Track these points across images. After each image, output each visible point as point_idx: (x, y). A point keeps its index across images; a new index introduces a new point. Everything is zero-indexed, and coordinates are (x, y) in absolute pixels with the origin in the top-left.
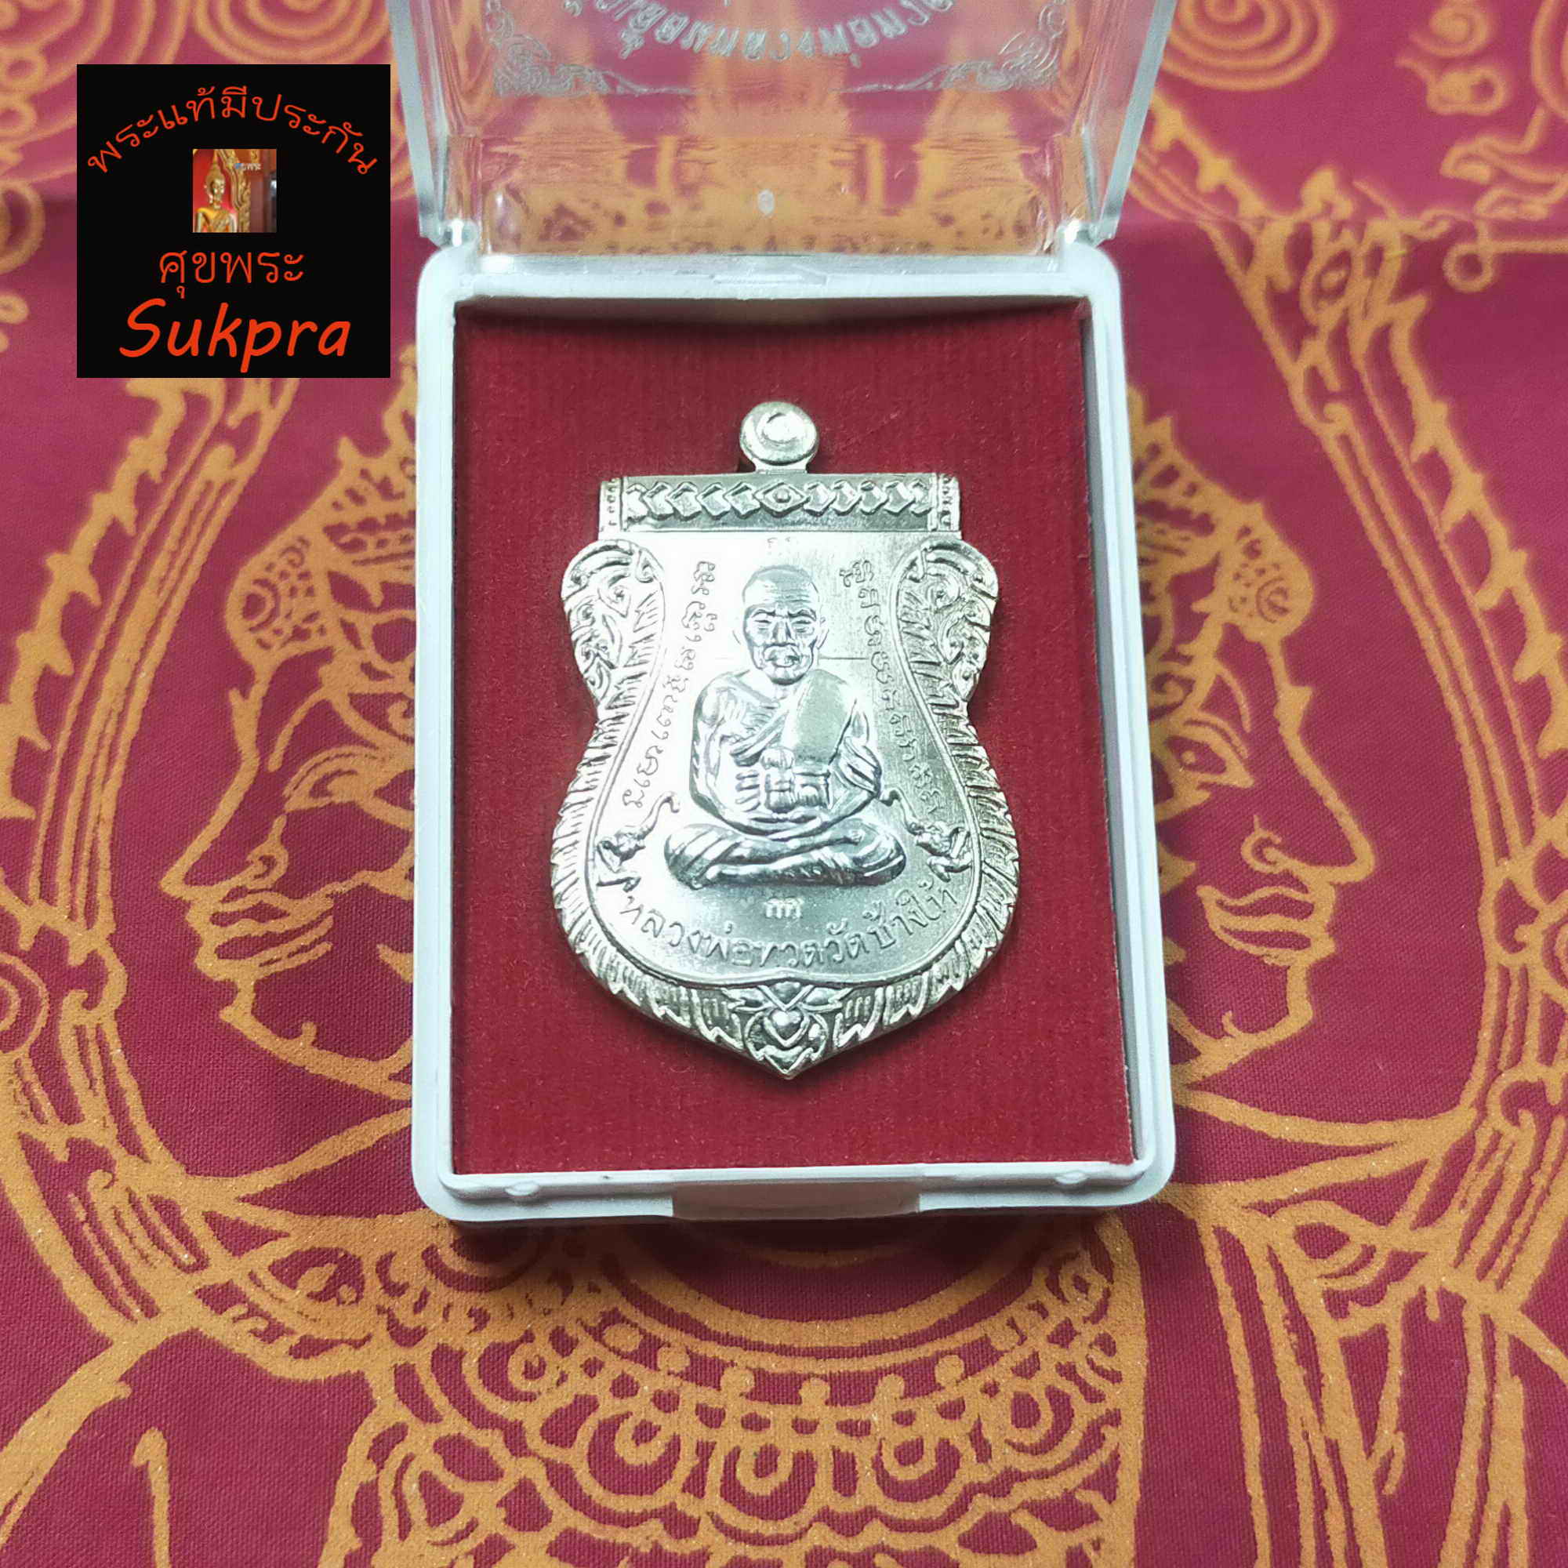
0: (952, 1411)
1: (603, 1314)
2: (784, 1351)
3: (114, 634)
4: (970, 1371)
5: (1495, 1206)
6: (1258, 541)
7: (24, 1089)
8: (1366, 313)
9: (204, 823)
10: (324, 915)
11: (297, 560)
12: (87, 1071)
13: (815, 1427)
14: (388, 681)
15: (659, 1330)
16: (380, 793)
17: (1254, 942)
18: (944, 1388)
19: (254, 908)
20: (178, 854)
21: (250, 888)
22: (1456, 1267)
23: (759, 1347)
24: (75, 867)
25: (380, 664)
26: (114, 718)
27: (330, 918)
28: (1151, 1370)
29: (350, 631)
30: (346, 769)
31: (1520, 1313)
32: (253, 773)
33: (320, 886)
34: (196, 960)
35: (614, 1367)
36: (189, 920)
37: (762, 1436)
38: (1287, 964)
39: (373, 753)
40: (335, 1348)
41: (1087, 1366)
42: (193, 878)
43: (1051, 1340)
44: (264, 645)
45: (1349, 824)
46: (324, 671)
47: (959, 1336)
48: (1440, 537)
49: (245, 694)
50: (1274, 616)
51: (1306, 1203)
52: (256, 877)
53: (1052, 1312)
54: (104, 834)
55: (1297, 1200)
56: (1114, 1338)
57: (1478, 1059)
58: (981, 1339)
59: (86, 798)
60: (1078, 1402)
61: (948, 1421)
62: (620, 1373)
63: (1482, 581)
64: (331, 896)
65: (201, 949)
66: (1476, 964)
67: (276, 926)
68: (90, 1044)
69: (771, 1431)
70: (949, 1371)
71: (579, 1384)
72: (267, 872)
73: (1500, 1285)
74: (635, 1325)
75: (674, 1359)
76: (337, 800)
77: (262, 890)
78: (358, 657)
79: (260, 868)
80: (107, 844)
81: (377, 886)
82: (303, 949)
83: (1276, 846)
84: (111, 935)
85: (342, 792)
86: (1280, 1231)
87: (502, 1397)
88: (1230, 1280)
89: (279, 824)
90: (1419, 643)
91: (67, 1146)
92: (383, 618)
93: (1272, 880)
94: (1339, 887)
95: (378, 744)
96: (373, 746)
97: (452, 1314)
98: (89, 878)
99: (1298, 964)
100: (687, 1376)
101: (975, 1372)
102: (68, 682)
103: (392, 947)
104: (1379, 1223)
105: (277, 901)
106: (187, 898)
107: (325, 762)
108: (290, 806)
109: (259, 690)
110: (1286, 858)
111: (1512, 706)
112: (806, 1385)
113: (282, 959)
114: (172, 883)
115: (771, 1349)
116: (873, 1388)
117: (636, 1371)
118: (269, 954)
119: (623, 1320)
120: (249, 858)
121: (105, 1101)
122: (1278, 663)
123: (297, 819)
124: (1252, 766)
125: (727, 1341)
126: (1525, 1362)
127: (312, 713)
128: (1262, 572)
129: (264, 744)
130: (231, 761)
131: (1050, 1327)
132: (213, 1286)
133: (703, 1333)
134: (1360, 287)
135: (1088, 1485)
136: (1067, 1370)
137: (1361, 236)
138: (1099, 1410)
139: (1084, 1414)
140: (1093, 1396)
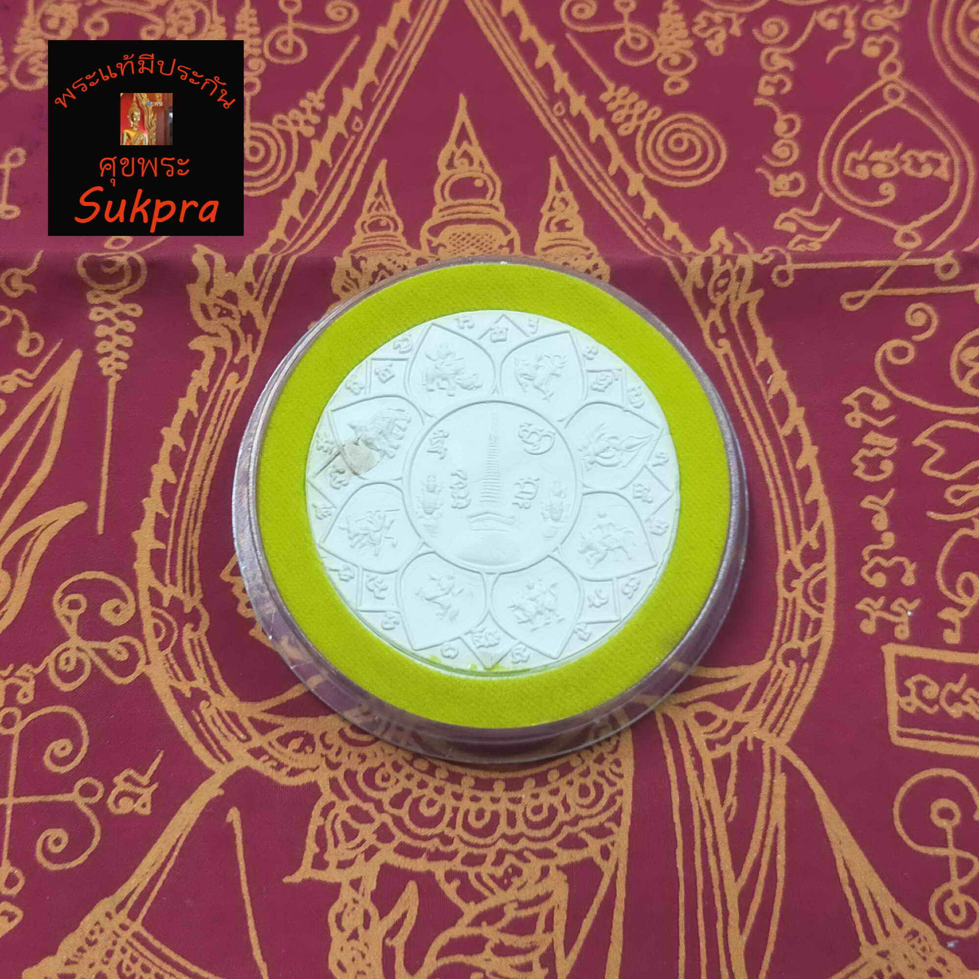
0: (554, 792)
3: (192, 463)
4: (562, 775)
5: (778, 701)
7: (171, 666)
8: (737, 298)
12: (196, 658)
15: (436, 762)
18: (551, 783)
22: (760, 728)
23: (477, 767)
24: (184, 569)
26: (195, 502)
28: (635, 772)
31: (786, 746)
34: (239, 609)
35: (418, 777)
36: (234, 592)
37: (478, 803)
40: (305, 772)
41: (610, 772)
42: (234, 573)
43: (595, 762)
47: (558, 761)
48: (767, 402)
51: (699, 703)
53: (595, 751)
54: (195, 554)
55: (696, 701)
56: (621, 760)
57: (773, 639)
58: (566, 762)
59: (186, 539)
60: (605, 786)
61: (553, 797)
62: (420, 779)
63: (784, 422)
65: (240, 604)
66: (774, 598)
68: (196, 646)
69: (481, 802)
70: (553, 776)
71: (405, 784)
73: (778, 734)
74: (426, 759)
75: (442, 773)
80: (197, 558)
84: (201, 599)
86: (689, 715)
87: (373, 789)
88: (668, 735)
90: (756, 452)
91: (190, 690)
97: (352, 756)
98: (190, 574)
100: (447, 780)
101: (564, 776)
102: (175, 487)
104: (729, 710)
106: (232, 582)
111: (795, 481)
114: (225, 575)
115: (481, 768)
116: (522, 784)
117: (427, 778)
119: (422, 757)
121: (204, 671)
125: (463, 765)
126: (787, 766)
131: (594, 756)
132: (255, 748)
134: (734, 286)
135: (609, 820)
136: (602, 774)
137: (734, 263)
138: (614, 789)
139: (608, 791)
140: (612, 784)
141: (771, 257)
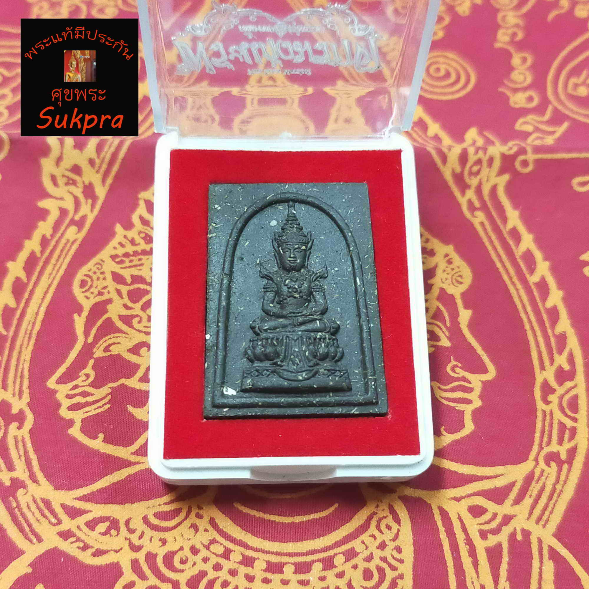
0: (340, 575)
1: (210, 540)
2: (278, 554)
3: (32, 293)
4: (347, 560)
5: (542, 496)
6: (451, 259)
8: (488, 180)
9: (64, 362)
10: (108, 394)
11: (100, 268)
12: (18, 452)
13: (289, 582)
14: (133, 310)
15: (231, 546)
16: (129, 351)
17: (452, 402)
18: (337, 567)
19: (82, 392)
20: (53, 373)
21: (80, 385)
22: (528, 520)
23: (268, 552)
24: (15, 377)
25: (130, 304)
26: (31, 324)
27: (110, 396)
28: (415, 558)
29: (119, 292)
30: (117, 342)
31: (552, 537)
32: (82, 344)
33: (106, 384)
34: (60, 411)
35: (214, 560)
36: (58, 397)
38: (464, 409)
39: (127, 336)
40: (109, 553)
41: (391, 558)
42: (60, 381)
43: (377, 548)
44: (87, 298)
45: (486, 359)
46: (109, 307)
47: (343, 547)
48: (517, 257)
49: (80, 315)
50: (458, 285)
51: (472, 497)
52: (83, 381)
53: (378, 539)
54: (27, 366)
55: (468, 496)
56: (401, 547)
57: (534, 443)
58: (351, 548)
59: (20, 353)
60: (388, 570)
61: (339, 579)
62: (216, 562)
63: (533, 272)
64: (111, 388)
65: (62, 407)
66: (533, 410)
67: (90, 399)
68: (20, 442)
70: (339, 560)
71: (201, 566)
72: (87, 379)
73: (544, 526)
74: (222, 544)
75: (236, 557)
76: (113, 353)
77: (85, 386)
78: (122, 302)
79: (84, 378)
80: (27, 369)
81: (128, 384)
82: (99, 407)
83: (459, 367)
84: (28, 402)
85: (115, 350)
86: (462, 508)
87: (172, 571)
88: (444, 526)
89: (91, 362)
90: (510, 294)
91: (10, 480)
92: (132, 287)
93: (458, 379)
94: (483, 382)
95: (129, 333)
96: (127, 334)
98: (20, 382)
99: (468, 410)
101: (349, 560)
102: (15, 310)
103: (133, 406)
104: (499, 504)
105: (90, 390)
106: (57, 389)
107: (109, 339)
108: (95, 356)
109: (85, 314)
110: (463, 371)
111: (545, 317)
112: (285, 567)
114: (51, 383)
115: (273, 553)
116: (311, 567)
117: (222, 561)
119: (217, 542)
120: (80, 374)
121: (25, 463)
122: (459, 302)
123: (98, 360)
124: (450, 339)
125: (256, 550)
126: (554, 554)
127: (104, 322)
128: (453, 269)
129: (87, 333)
130: (73, 340)
131: (377, 543)
132: (64, 531)
134: (485, 171)
137: (485, 153)
141: (515, 149)
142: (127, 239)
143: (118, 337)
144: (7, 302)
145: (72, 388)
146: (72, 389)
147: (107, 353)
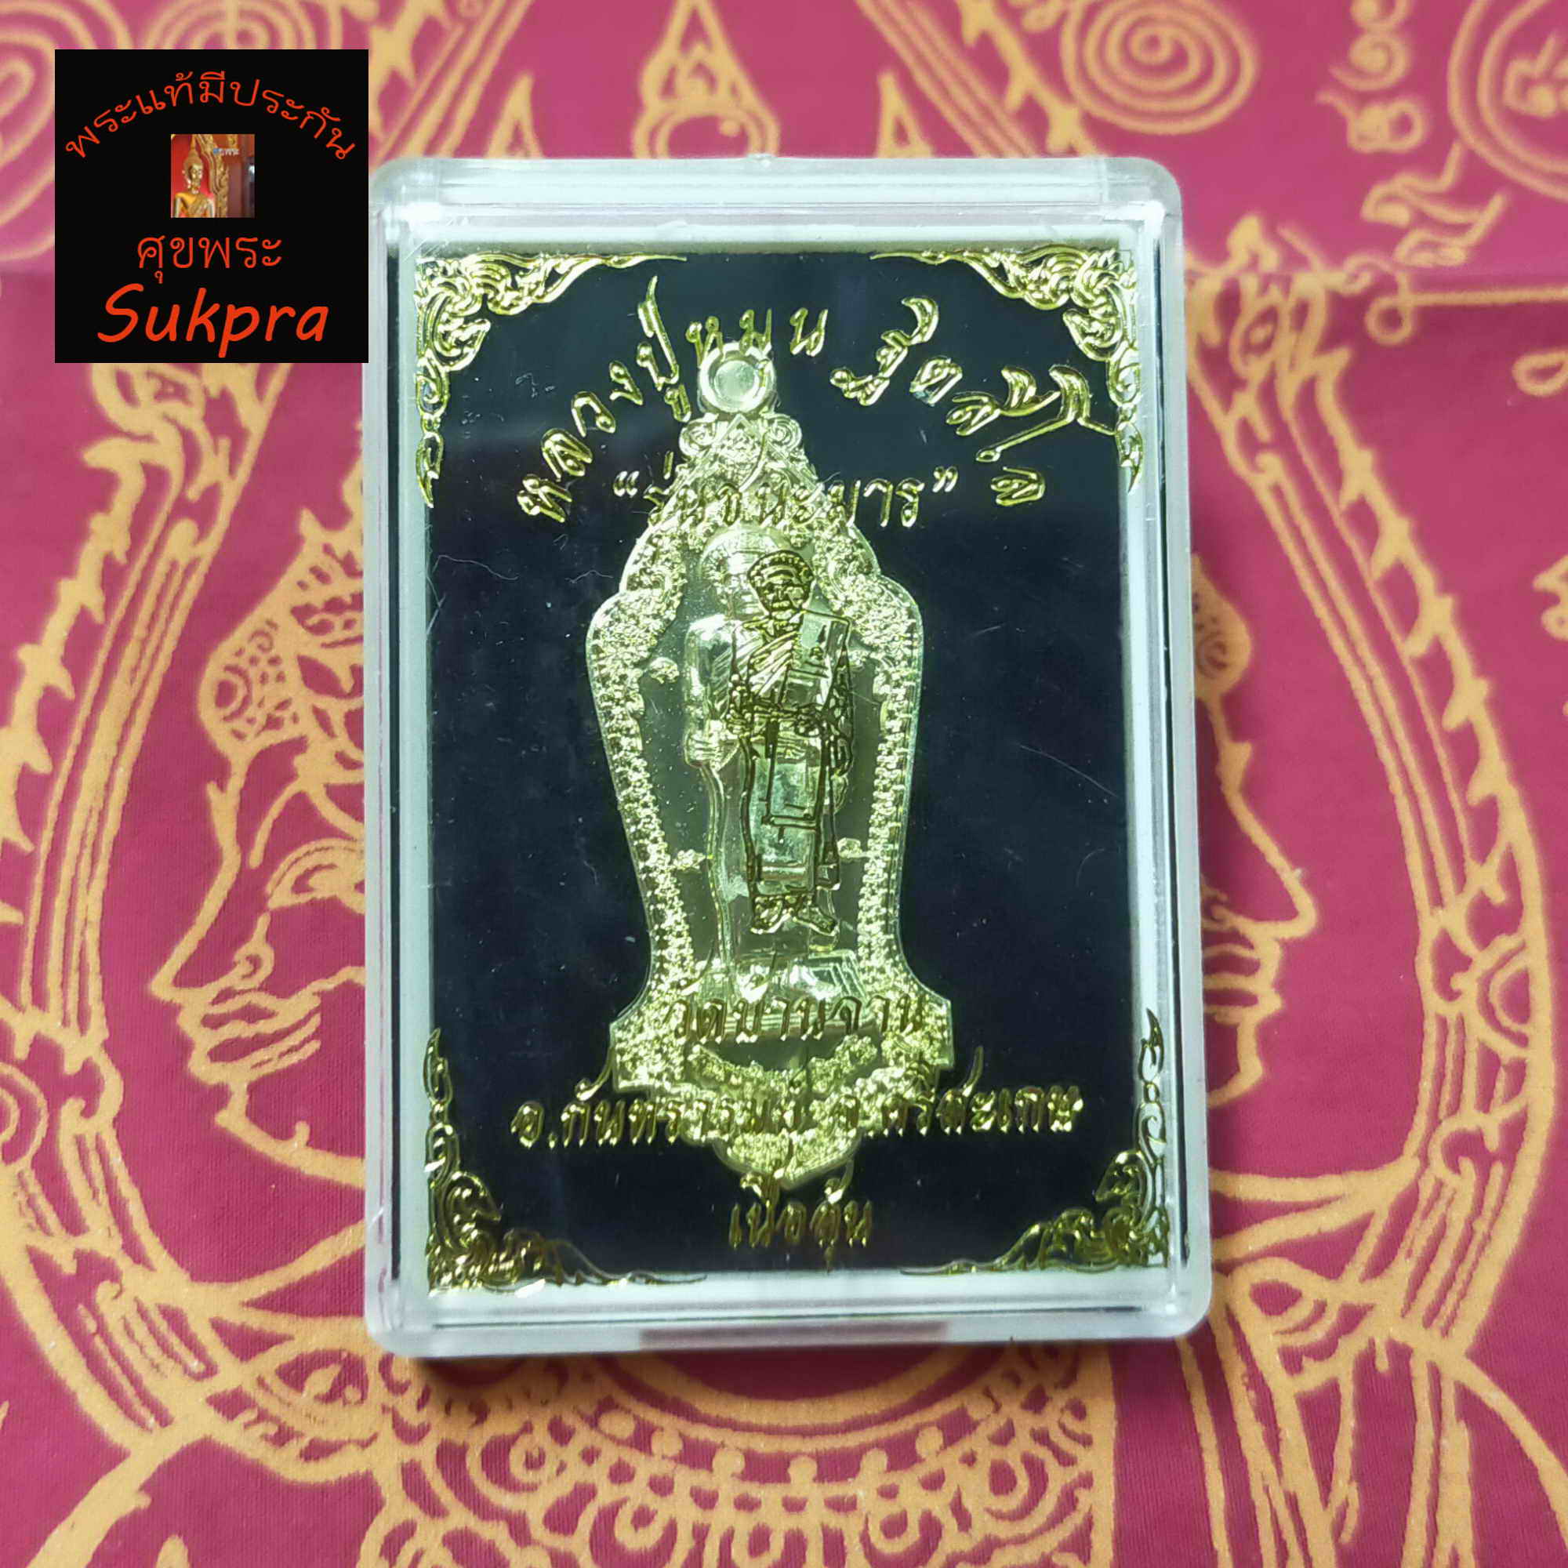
0: (934, 1482)
1: (598, 1401)
2: (771, 1431)
3: (90, 728)
4: (949, 1441)
5: (1440, 1254)
7: (28, 1201)
8: (1293, 366)
9: (190, 924)
10: (310, 1015)
11: (266, 645)
12: (90, 1181)
13: (804, 1505)
15: (652, 1415)
18: (924, 1460)
19: (243, 1010)
20: (164, 957)
21: (238, 988)
22: (1403, 1317)
23: (748, 1428)
24: (65, 972)
25: (354, 754)
26: (95, 816)
27: (318, 1016)
28: (1119, 1431)
29: (322, 719)
30: (326, 864)
31: (1465, 1359)
32: (235, 871)
33: (306, 984)
34: (190, 1064)
35: (611, 1454)
36: (181, 1024)
37: (754, 1515)
38: (1237, 1021)
39: (350, 845)
40: (343, 1449)
41: (1060, 1432)
42: (184, 979)
43: (1024, 1407)
44: (238, 734)
45: (1290, 879)
46: (300, 761)
47: (937, 1407)
48: (1370, 585)
49: (222, 788)
50: (1213, 672)
51: (1260, 1261)
52: (243, 977)
53: (1025, 1382)
54: (92, 937)
55: (1252, 1258)
56: (1085, 1403)
57: (1419, 1109)
58: (958, 1411)
59: (72, 901)
60: (1052, 1466)
61: (930, 1493)
62: (617, 1460)
63: (1411, 627)
64: (318, 993)
65: (194, 1053)
66: (1415, 1017)
67: (265, 1027)
68: (91, 1154)
69: (762, 1511)
70: (929, 1443)
71: (579, 1473)
72: (254, 972)
73: (1445, 1332)
74: (629, 1412)
75: (667, 1443)
76: (319, 895)
77: (249, 991)
78: (333, 746)
79: (247, 968)
80: (96, 947)
83: (1222, 904)
84: (105, 1041)
85: (321, 887)
86: (1237, 1291)
87: (506, 1489)
89: (263, 923)
91: (75, 1258)
93: (1220, 938)
94: (1283, 943)
95: (356, 837)
96: (351, 839)
98: (80, 983)
99: (1248, 1022)
100: (679, 1460)
101: (953, 1443)
102: (47, 780)
104: (1330, 1278)
105: (264, 1000)
106: (177, 1001)
107: (304, 856)
108: (273, 904)
109: (236, 782)
110: (1232, 915)
111: (1442, 754)
112: (793, 1464)
113: (272, 1060)
114: (161, 986)
115: (759, 1430)
116: (859, 1463)
117: (632, 1457)
118: (260, 1055)
119: (618, 1407)
120: (236, 956)
121: (109, 1211)
122: (1219, 719)
123: (279, 916)
125: (717, 1423)
126: (1470, 1406)
127: (290, 806)
128: (1200, 626)
129: (245, 840)
130: (211, 861)
131: (1024, 1393)
132: (224, 1392)
133: (693, 1417)
134: (1286, 341)
135: (1064, 1547)
136: (1042, 1438)
137: (1286, 290)
138: (1072, 1474)
139: (1058, 1478)
140: (1066, 1460)
141: (1365, 280)
142: (334, 556)
143: (327, 849)
144: (27, 759)
145: (218, 996)
146: (216, 1001)
147: (302, 895)
